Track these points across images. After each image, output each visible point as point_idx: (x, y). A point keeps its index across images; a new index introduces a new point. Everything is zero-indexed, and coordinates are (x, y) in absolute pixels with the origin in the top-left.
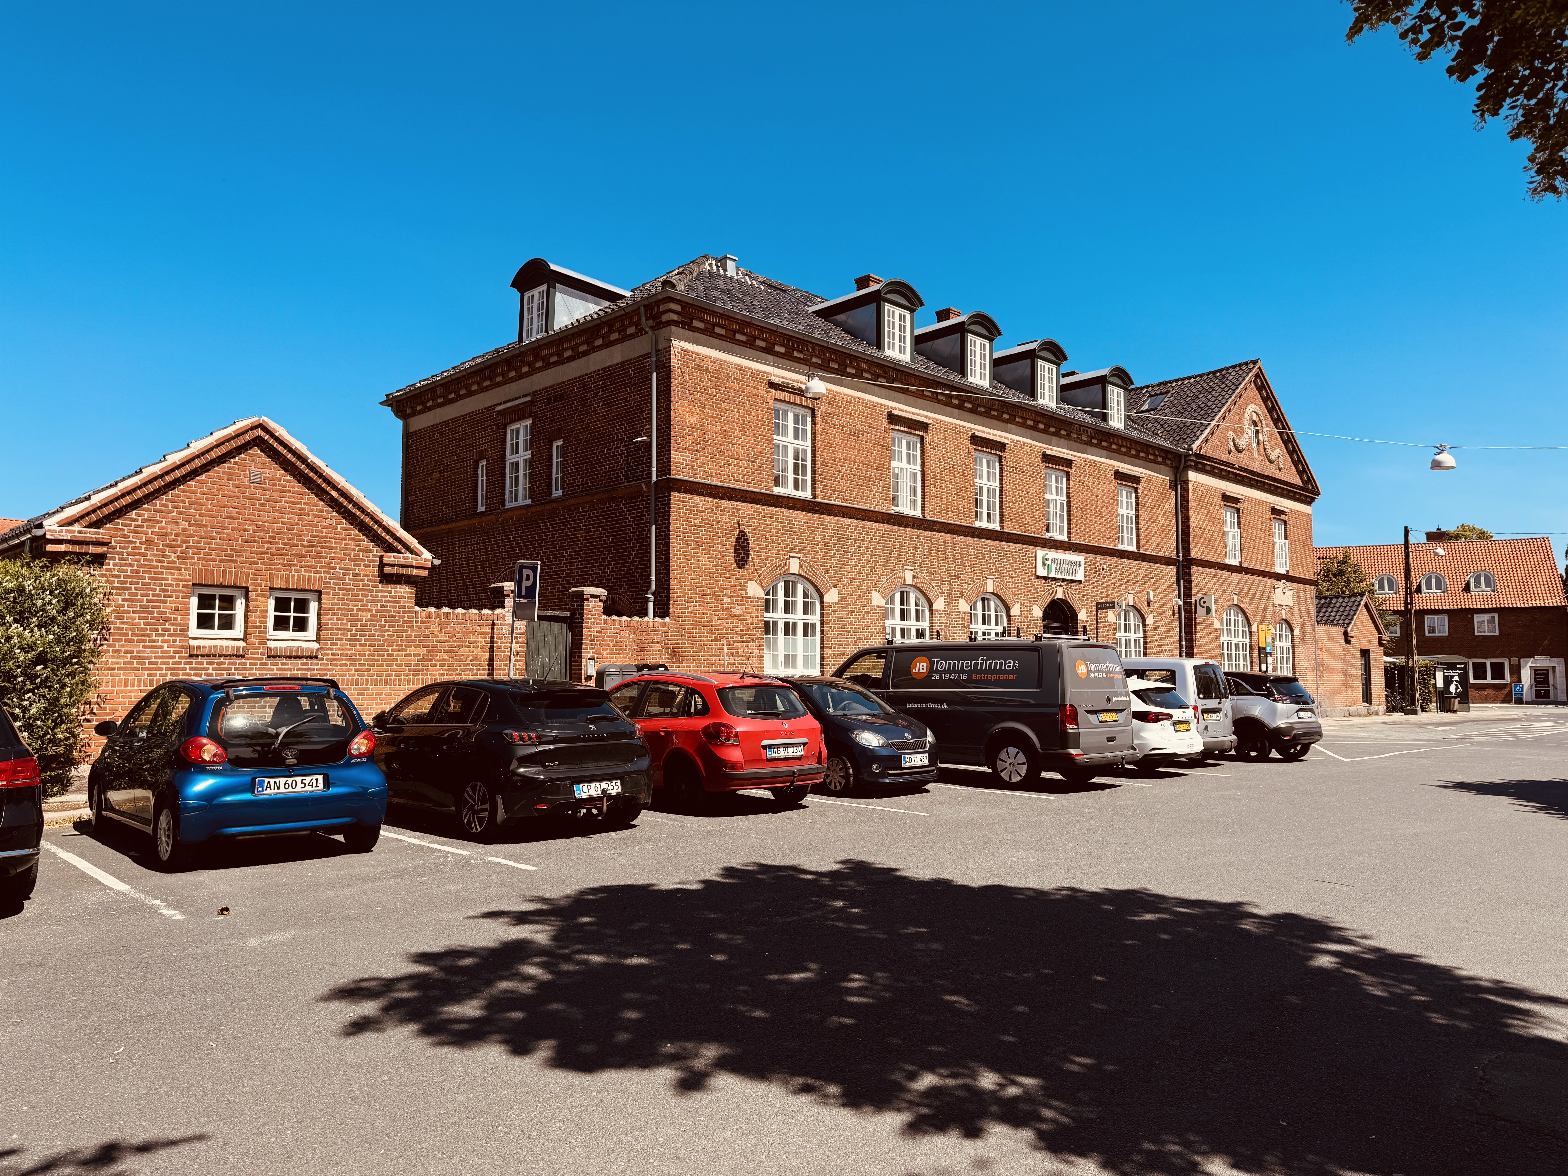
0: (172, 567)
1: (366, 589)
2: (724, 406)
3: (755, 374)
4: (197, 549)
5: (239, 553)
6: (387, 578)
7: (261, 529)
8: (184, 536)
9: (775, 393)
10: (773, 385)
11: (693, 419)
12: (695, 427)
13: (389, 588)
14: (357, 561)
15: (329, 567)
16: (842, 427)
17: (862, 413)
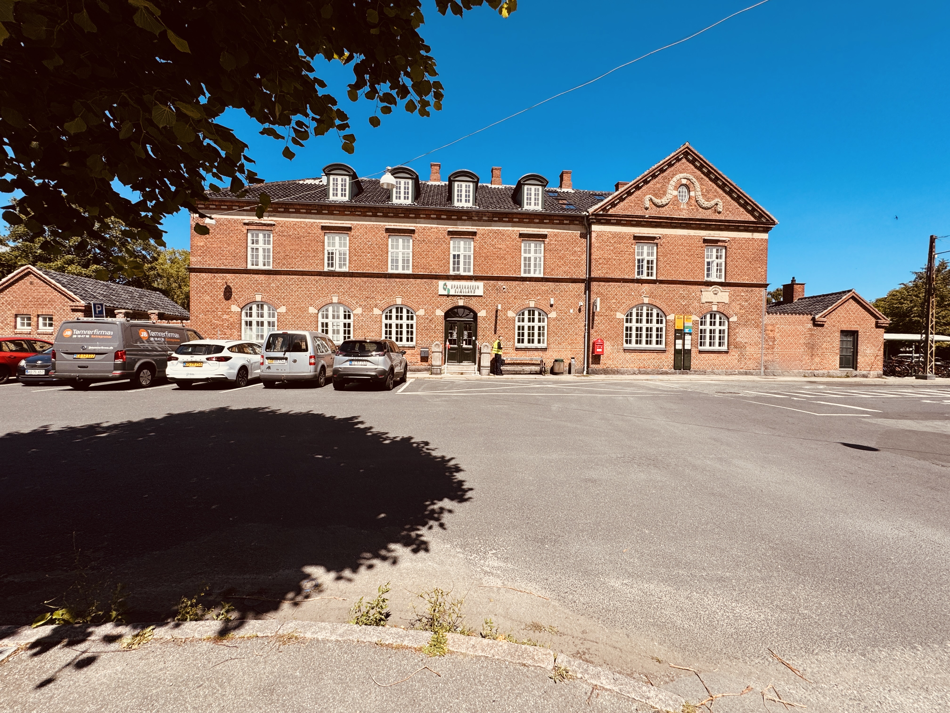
0: (9, 310)
1: (67, 314)
2: (218, 236)
3: (235, 221)
4: (16, 305)
5: (28, 305)
6: (74, 310)
7: (34, 298)
8: (12, 301)
9: (247, 227)
10: (245, 224)
11: (202, 244)
12: (203, 247)
13: (75, 313)
14: (64, 305)
15: (55, 308)
16: (290, 236)
17: (303, 228)
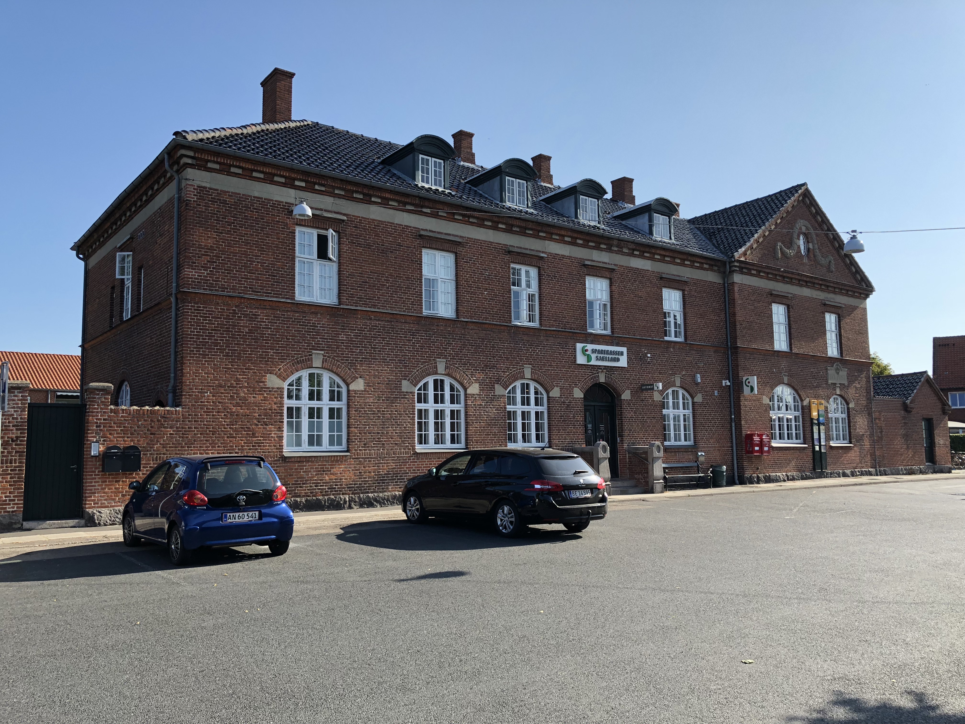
11: (209, 243)
12: (211, 249)
16: (369, 246)
17: (391, 234)
